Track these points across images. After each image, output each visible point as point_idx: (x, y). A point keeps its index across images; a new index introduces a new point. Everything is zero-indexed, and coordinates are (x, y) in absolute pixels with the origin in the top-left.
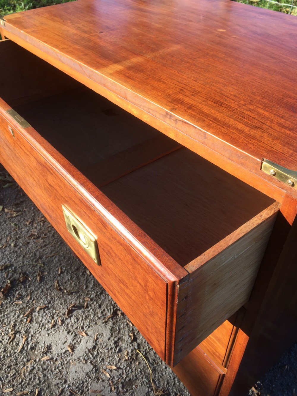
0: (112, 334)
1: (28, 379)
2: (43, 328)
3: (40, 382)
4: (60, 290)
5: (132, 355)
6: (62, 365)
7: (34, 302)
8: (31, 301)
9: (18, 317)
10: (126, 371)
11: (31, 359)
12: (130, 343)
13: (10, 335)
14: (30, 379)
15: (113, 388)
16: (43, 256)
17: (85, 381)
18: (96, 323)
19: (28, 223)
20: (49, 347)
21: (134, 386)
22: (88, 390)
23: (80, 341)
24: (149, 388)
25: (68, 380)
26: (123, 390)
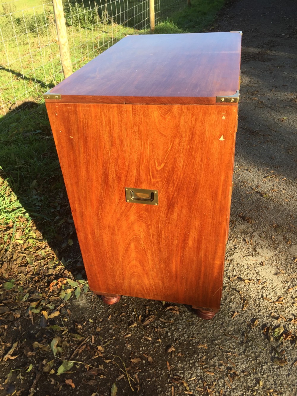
2: (274, 286)
7: (270, 309)
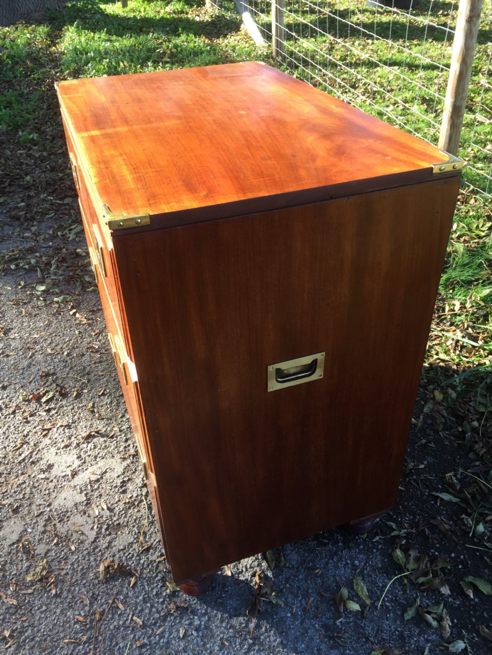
0: (124, 473)
1: (13, 491)
2: (54, 445)
3: (24, 498)
4: (93, 412)
5: (135, 500)
6: (54, 488)
7: (58, 417)
8: (56, 415)
9: (35, 427)
10: (119, 514)
11: (26, 473)
12: (139, 488)
13: (17, 443)
14: (15, 492)
15: (95, 527)
16: (92, 372)
17: (70, 510)
18: (113, 457)
19: (93, 334)
20: (50, 467)
21: (119, 533)
22: (68, 521)
23: (86, 470)
24: (135, 539)
25: (53, 504)
26: (105, 532)
